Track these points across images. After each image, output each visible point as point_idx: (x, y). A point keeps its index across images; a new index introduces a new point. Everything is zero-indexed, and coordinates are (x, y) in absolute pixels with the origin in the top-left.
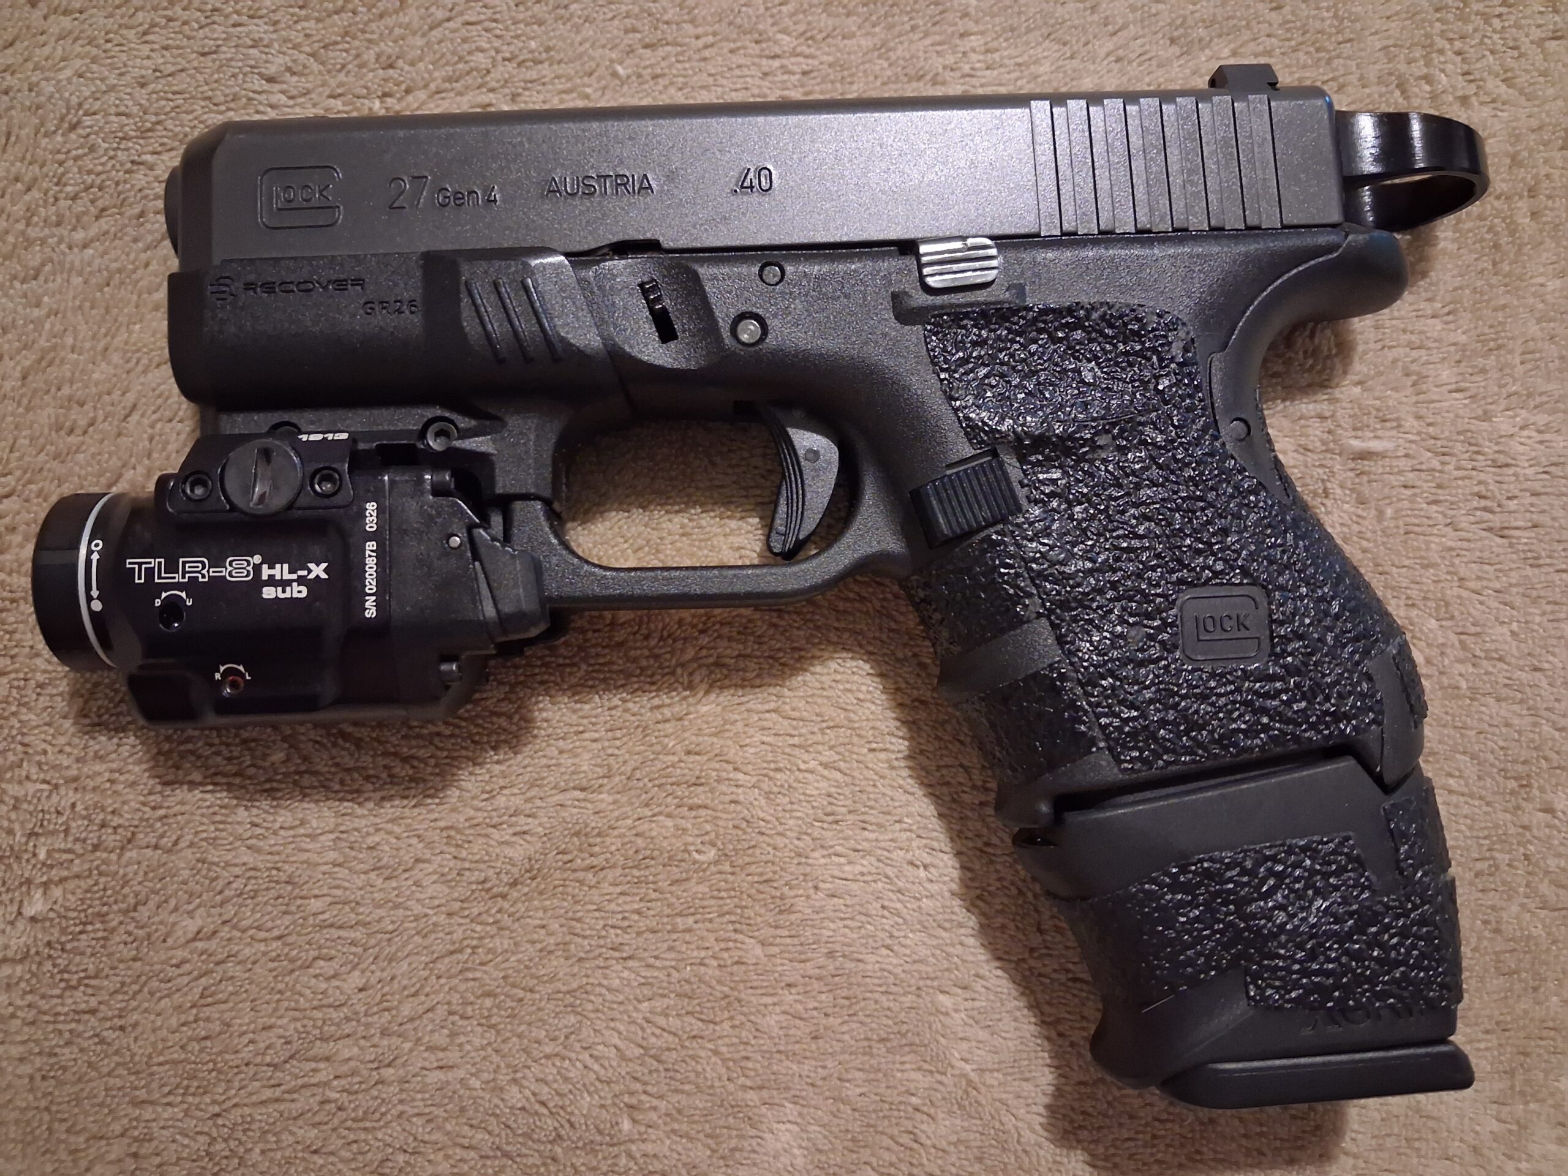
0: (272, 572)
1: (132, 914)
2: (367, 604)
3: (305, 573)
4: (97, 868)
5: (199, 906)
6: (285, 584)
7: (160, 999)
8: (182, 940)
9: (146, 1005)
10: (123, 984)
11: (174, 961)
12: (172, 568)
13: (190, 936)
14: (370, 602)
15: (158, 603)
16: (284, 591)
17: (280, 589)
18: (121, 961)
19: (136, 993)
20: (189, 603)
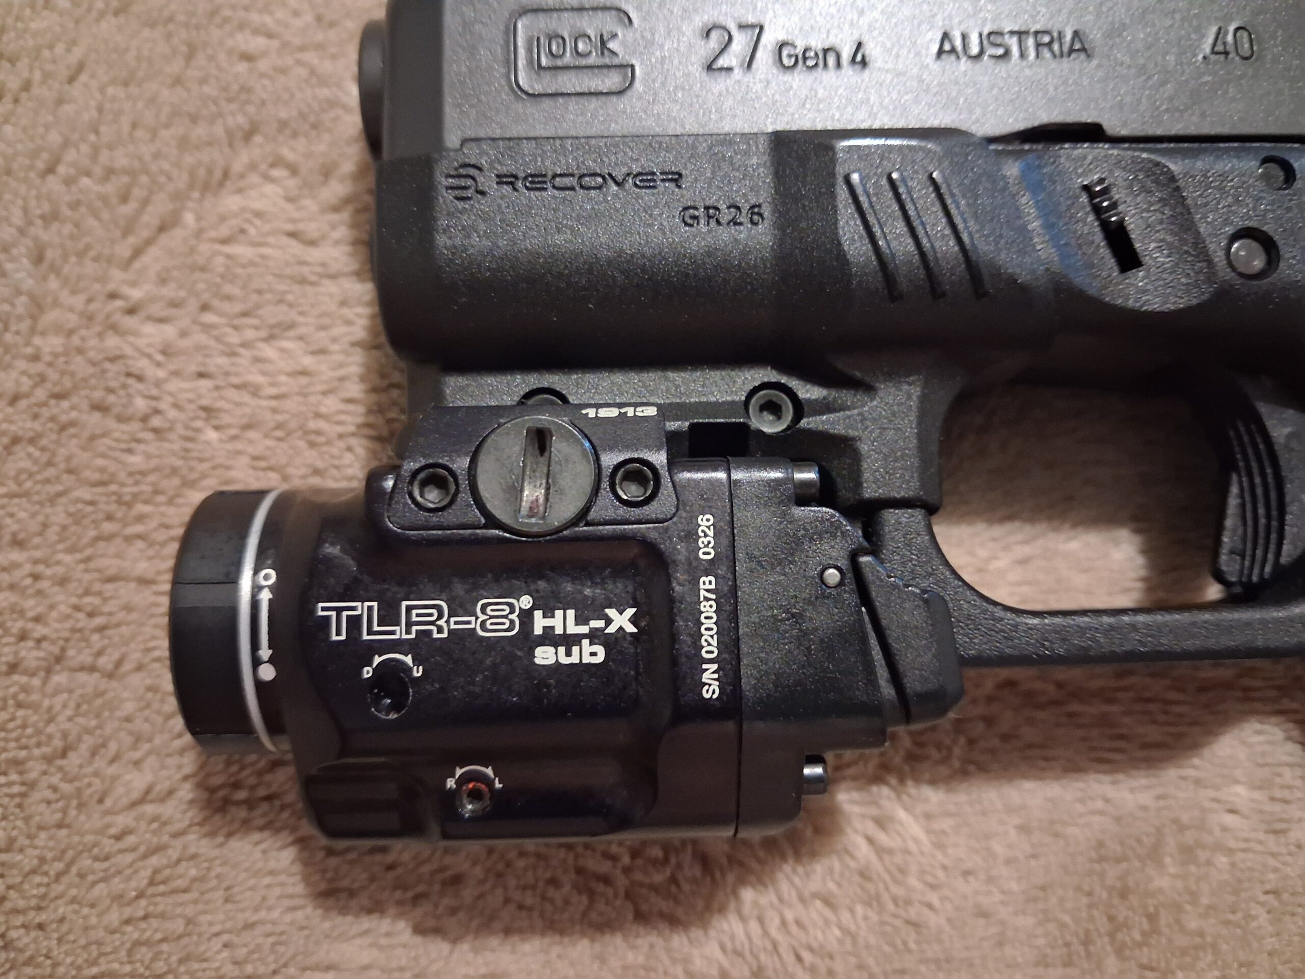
0: (548, 622)
1: (59, 762)
2: (706, 677)
3: (600, 624)
4: (14, 696)
5: (149, 753)
6: (569, 641)
7: (94, 884)
8: (125, 801)
9: (74, 892)
10: (42, 860)
11: (113, 831)
12: (389, 616)
13: (135, 795)
14: (709, 674)
15: (367, 672)
16: (568, 654)
17: (562, 650)
18: (41, 828)
19: (59, 876)
20: (417, 673)
